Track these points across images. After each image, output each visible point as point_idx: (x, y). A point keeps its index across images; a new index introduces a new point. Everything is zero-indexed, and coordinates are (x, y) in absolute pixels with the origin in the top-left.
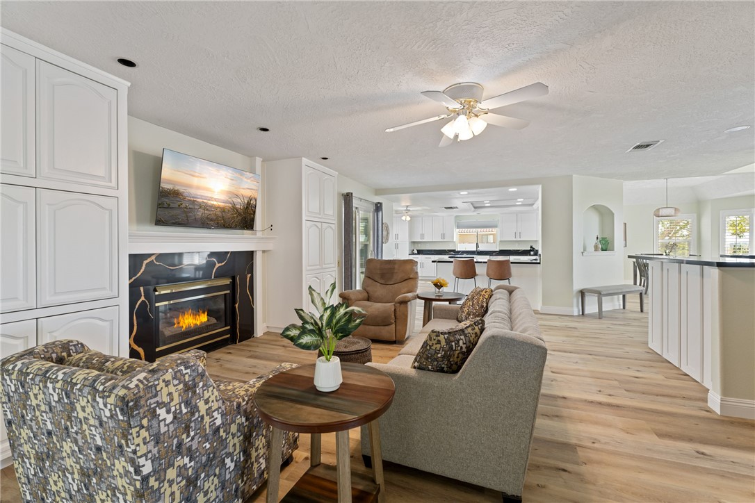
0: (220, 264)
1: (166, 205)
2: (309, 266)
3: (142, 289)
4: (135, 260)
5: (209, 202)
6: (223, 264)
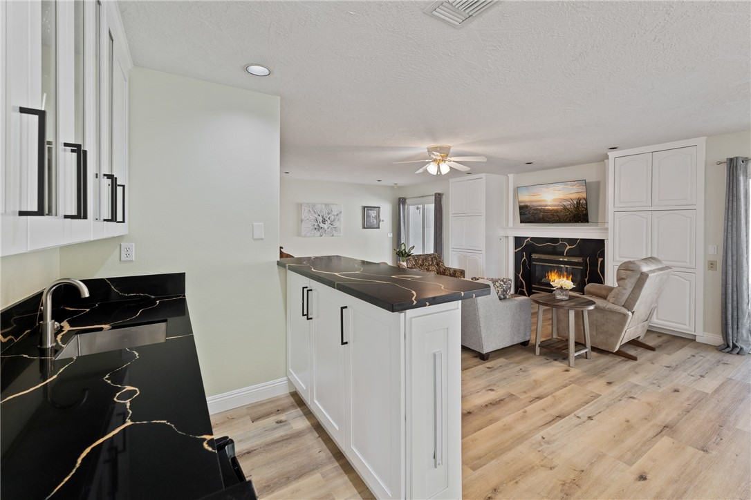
1: (523, 214)
3: (524, 253)
6: (573, 247)
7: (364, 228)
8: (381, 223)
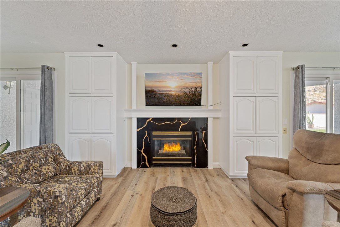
0: (184, 124)
1: (149, 97)
2: (237, 130)
3: (146, 131)
4: (141, 121)
5: (170, 93)
6: (186, 124)
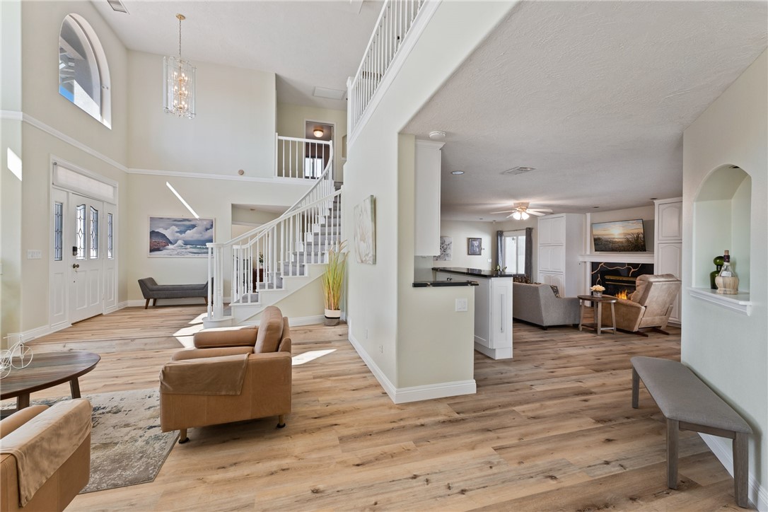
0: (634, 270)
4: (594, 265)
7: (469, 254)
8: (482, 251)
